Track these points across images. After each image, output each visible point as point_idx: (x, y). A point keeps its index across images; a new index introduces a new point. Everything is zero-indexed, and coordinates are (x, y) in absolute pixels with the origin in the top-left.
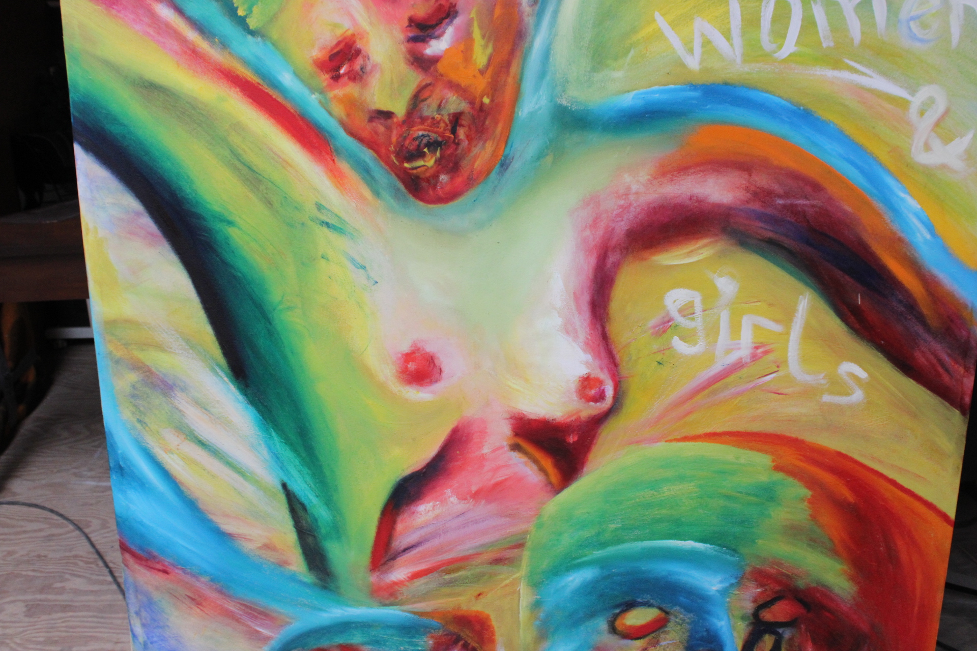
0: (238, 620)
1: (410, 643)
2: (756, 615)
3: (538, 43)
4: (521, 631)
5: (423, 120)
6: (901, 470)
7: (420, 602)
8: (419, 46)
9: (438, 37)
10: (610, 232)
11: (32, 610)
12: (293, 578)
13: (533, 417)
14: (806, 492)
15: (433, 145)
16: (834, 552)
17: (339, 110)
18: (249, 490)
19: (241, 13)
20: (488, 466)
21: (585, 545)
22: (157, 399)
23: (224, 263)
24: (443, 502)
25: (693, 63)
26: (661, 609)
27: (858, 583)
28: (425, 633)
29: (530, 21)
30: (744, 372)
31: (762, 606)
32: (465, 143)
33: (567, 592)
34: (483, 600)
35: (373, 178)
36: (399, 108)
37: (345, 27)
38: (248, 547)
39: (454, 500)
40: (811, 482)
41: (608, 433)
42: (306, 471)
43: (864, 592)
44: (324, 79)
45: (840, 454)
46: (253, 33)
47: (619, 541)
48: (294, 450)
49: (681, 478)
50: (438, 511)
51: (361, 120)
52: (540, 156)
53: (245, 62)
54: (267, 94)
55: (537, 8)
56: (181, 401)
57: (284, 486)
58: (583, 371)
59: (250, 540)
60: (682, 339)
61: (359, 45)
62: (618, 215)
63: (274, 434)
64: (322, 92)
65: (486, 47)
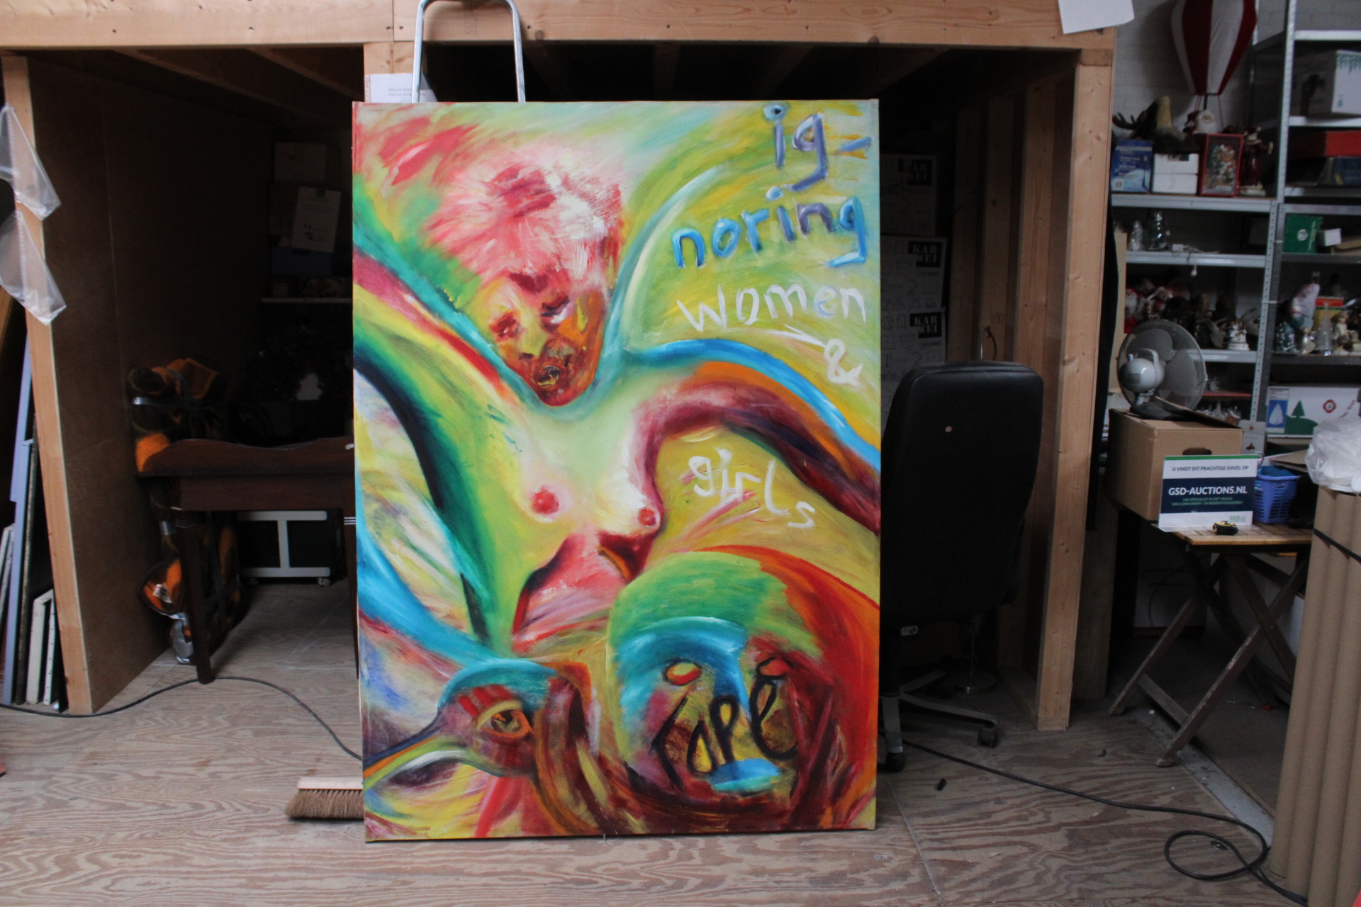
0: (428, 666)
1: (537, 685)
2: (758, 670)
3: (613, 317)
4: (607, 678)
5: (549, 358)
6: (842, 572)
7: (542, 655)
8: (548, 318)
9: (558, 314)
10: (655, 423)
11: (257, 733)
12: (464, 637)
13: (612, 534)
14: (783, 586)
15: (555, 373)
16: (804, 627)
17: (502, 353)
18: (441, 578)
19: (451, 300)
20: (586, 565)
21: (646, 618)
22: (389, 520)
23: (435, 439)
24: (559, 588)
25: (700, 328)
26: (696, 664)
27: (823, 649)
28: (545, 678)
29: (608, 305)
30: (739, 508)
31: (761, 664)
32: (572, 372)
33: (635, 651)
34: (584, 655)
35: (521, 391)
36: (536, 352)
37: (507, 308)
38: (438, 616)
39: (564, 586)
40: (786, 580)
41: (658, 545)
42: (475, 566)
43: (827, 655)
44: (495, 336)
45: (802, 561)
46: (457, 311)
47: (668, 616)
48: (469, 552)
49: (704, 575)
50: (555, 594)
51: (515, 359)
52: (614, 379)
53: (452, 326)
54: (463, 344)
55: (612, 298)
56: (403, 521)
57: (462, 576)
58: (642, 506)
59: (439, 611)
60: (701, 486)
61: (515, 317)
62: (660, 413)
63: (457, 543)
64: (493, 343)
65: (584, 319)
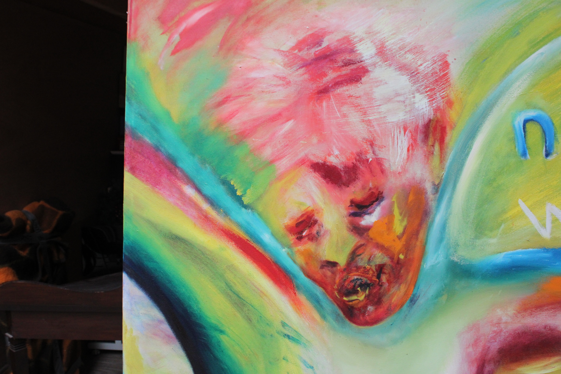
3: (438, 219)
5: (358, 268)
8: (357, 219)
9: (370, 213)
10: (486, 350)
15: (364, 286)
17: (301, 260)
19: (239, 193)
23: (216, 359)
25: (546, 234)
29: (433, 204)
32: (386, 285)
35: (321, 306)
36: (342, 260)
37: (307, 205)
44: (291, 239)
46: (246, 207)
51: (315, 267)
52: (438, 295)
53: (239, 225)
54: (253, 247)
55: (438, 195)
61: (316, 217)
62: (493, 338)
64: (289, 247)
65: (402, 220)
